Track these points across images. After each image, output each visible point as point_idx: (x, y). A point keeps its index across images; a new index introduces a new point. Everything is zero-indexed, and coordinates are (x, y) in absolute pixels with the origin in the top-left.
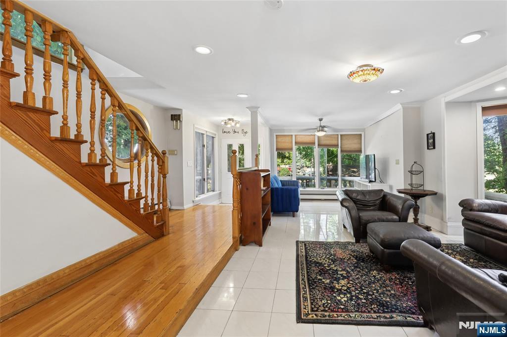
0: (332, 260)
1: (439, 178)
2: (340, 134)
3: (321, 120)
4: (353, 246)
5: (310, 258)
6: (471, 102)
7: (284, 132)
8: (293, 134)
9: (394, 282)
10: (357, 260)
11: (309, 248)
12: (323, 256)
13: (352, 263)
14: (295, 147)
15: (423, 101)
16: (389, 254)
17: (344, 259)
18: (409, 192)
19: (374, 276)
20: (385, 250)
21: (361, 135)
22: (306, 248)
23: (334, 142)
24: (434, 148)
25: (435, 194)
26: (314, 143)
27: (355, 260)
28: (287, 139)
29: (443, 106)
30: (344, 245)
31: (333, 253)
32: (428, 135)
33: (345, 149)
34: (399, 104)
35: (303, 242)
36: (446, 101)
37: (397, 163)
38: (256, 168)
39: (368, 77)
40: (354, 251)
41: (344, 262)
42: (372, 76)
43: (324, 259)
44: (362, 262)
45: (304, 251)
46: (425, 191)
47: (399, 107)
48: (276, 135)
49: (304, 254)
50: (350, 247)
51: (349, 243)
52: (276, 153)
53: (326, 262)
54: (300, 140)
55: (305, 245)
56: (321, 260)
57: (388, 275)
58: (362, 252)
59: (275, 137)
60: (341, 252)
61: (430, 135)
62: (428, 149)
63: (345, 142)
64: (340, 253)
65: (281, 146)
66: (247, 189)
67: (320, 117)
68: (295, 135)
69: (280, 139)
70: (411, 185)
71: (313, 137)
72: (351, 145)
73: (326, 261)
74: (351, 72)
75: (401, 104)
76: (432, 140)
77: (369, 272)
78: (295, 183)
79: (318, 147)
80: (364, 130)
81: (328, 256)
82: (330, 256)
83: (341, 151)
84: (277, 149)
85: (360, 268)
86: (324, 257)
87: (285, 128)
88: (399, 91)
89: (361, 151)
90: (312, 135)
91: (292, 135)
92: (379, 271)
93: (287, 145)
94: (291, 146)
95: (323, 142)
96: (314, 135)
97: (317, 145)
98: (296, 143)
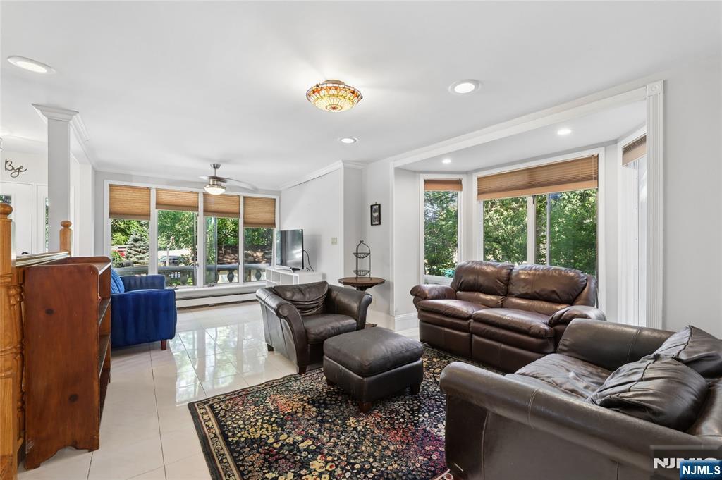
0: (278, 425)
1: (386, 261)
2: (242, 194)
3: (216, 167)
4: (298, 383)
5: (234, 435)
6: (415, 172)
7: (132, 181)
8: (153, 186)
9: (385, 428)
10: (317, 407)
11: (222, 413)
12: (257, 421)
13: (312, 418)
14: (154, 213)
15: (366, 162)
16: (371, 384)
17: (296, 412)
18: (354, 281)
19: (355, 429)
20: (365, 379)
21: (275, 200)
22: (216, 415)
23: (233, 208)
24: (380, 224)
25: (383, 282)
26: (195, 208)
27: (314, 409)
28: (138, 195)
29: (392, 172)
30: (284, 384)
31: (271, 407)
32: (371, 206)
33: (251, 220)
34: (340, 161)
35: (204, 402)
36: (396, 166)
37: (334, 241)
38: (64, 255)
39: (342, 102)
40: (304, 392)
41: (298, 419)
42: (348, 102)
43: (262, 428)
44: (325, 409)
45: (213, 422)
46: (371, 279)
47: (339, 165)
48: (110, 185)
49: (217, 430)
50: (295, 386)
51: (289, 377)
52: (108, 222)
53: (267, 432)
54: (165, 198)
55: (211, 407)
56: (256, 431)
57: (371, 418)
58: (317, 389)
59: (107, 189)
60: (284, 401)
61: (375, 207)
62: (372, 224)
63: (251, 208)
64: (285, 403)
65: (120, 207)
66: (49, 312)
67: (216, 163)
68: (157, 190)
69: (118, 194)
70: (357, 272)
71: (193, 196)
72: (259, 214)
73: (267, 430)
74: (317, 86)
75: (344, 162)
76: (377, 214)
77: (344, 423)
78: (157, 281)
79: (204, 215)
80: (279, 193)
81: (266, 418)
82: (271, 416)
83: (245, 223)
84: (112, 214)
85: (328, 422)
86: (259, 423)
87: (133, 173)
88: (352, 141)
89: (273, 224)
90: (192, 192)
91: (149, 189)
92: (357, 415)
93: (137, 207)
94: (146, 209)
95: (213, 207)
96: (197, 193)
97: (202, 210)
98: (158, 204)
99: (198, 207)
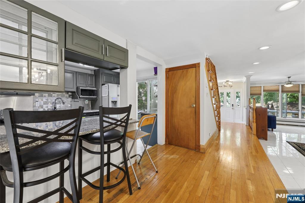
2: (301, 83)
3: (289, 77)
7: (256, 85)
8: (262, 86)
14: (263, 93)
26: (278, 91)
28: (257, 89)
33: (304, 94)
54: (266, 89)
63: (304, 89)
68: (264, 86)
69: (252, 89)
83: (302, 95)
87: (257, 82)
90: (276, 86)
91: (261, 86)
93: (258, 92)
94: (260, 92)
95: (285, 90)
96: (279, 86)
97: (281, 91)
98: (264, 91)
99: (279, 90)
